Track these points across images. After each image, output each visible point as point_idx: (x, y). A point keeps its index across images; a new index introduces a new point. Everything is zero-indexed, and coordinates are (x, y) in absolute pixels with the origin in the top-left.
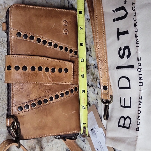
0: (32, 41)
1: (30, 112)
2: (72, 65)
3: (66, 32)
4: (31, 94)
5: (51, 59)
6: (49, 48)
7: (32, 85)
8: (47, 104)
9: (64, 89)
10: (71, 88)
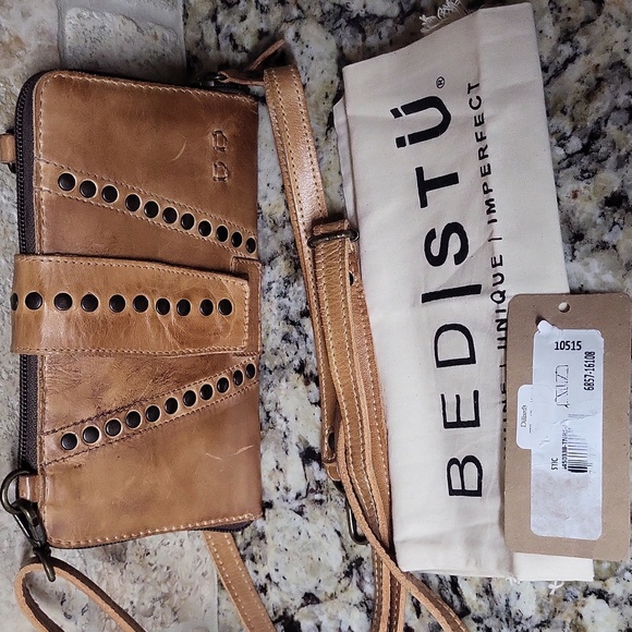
0: (111, 205)
1: (100, 453)
2: (246, 287)
3: (222, 172)
4: (104, 389)
5: (175, 270)
6: (165, 230)
7: (110, 360)
8: (157, 423)
9: (214, 370)
10: (236, 369)
